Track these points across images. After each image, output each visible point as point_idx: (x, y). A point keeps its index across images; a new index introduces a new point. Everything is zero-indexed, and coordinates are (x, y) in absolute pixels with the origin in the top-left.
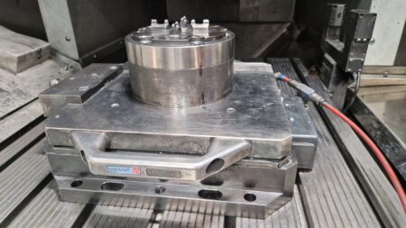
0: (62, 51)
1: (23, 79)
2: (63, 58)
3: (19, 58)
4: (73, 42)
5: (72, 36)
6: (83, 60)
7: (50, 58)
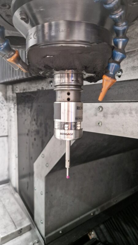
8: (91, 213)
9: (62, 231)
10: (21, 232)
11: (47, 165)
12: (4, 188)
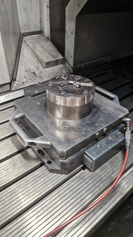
0: (68, 61)
1: (45, 71)
2: (68, 65)
3: (46, 62)
4: (72, 59)
5: (73, 56)
6: (74, 68)
7: (62, 63)
8: (104, 59)
9: (84, 66)
10: (57, 63)
11: (79, 5)
12: (39, 37)
